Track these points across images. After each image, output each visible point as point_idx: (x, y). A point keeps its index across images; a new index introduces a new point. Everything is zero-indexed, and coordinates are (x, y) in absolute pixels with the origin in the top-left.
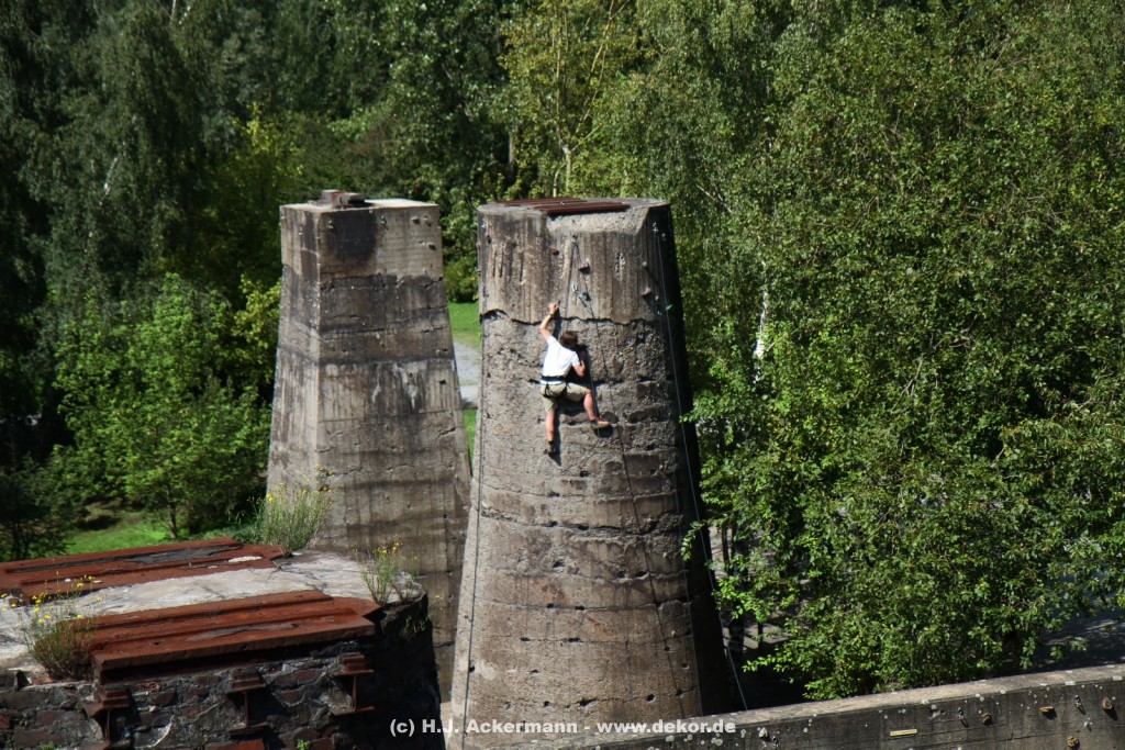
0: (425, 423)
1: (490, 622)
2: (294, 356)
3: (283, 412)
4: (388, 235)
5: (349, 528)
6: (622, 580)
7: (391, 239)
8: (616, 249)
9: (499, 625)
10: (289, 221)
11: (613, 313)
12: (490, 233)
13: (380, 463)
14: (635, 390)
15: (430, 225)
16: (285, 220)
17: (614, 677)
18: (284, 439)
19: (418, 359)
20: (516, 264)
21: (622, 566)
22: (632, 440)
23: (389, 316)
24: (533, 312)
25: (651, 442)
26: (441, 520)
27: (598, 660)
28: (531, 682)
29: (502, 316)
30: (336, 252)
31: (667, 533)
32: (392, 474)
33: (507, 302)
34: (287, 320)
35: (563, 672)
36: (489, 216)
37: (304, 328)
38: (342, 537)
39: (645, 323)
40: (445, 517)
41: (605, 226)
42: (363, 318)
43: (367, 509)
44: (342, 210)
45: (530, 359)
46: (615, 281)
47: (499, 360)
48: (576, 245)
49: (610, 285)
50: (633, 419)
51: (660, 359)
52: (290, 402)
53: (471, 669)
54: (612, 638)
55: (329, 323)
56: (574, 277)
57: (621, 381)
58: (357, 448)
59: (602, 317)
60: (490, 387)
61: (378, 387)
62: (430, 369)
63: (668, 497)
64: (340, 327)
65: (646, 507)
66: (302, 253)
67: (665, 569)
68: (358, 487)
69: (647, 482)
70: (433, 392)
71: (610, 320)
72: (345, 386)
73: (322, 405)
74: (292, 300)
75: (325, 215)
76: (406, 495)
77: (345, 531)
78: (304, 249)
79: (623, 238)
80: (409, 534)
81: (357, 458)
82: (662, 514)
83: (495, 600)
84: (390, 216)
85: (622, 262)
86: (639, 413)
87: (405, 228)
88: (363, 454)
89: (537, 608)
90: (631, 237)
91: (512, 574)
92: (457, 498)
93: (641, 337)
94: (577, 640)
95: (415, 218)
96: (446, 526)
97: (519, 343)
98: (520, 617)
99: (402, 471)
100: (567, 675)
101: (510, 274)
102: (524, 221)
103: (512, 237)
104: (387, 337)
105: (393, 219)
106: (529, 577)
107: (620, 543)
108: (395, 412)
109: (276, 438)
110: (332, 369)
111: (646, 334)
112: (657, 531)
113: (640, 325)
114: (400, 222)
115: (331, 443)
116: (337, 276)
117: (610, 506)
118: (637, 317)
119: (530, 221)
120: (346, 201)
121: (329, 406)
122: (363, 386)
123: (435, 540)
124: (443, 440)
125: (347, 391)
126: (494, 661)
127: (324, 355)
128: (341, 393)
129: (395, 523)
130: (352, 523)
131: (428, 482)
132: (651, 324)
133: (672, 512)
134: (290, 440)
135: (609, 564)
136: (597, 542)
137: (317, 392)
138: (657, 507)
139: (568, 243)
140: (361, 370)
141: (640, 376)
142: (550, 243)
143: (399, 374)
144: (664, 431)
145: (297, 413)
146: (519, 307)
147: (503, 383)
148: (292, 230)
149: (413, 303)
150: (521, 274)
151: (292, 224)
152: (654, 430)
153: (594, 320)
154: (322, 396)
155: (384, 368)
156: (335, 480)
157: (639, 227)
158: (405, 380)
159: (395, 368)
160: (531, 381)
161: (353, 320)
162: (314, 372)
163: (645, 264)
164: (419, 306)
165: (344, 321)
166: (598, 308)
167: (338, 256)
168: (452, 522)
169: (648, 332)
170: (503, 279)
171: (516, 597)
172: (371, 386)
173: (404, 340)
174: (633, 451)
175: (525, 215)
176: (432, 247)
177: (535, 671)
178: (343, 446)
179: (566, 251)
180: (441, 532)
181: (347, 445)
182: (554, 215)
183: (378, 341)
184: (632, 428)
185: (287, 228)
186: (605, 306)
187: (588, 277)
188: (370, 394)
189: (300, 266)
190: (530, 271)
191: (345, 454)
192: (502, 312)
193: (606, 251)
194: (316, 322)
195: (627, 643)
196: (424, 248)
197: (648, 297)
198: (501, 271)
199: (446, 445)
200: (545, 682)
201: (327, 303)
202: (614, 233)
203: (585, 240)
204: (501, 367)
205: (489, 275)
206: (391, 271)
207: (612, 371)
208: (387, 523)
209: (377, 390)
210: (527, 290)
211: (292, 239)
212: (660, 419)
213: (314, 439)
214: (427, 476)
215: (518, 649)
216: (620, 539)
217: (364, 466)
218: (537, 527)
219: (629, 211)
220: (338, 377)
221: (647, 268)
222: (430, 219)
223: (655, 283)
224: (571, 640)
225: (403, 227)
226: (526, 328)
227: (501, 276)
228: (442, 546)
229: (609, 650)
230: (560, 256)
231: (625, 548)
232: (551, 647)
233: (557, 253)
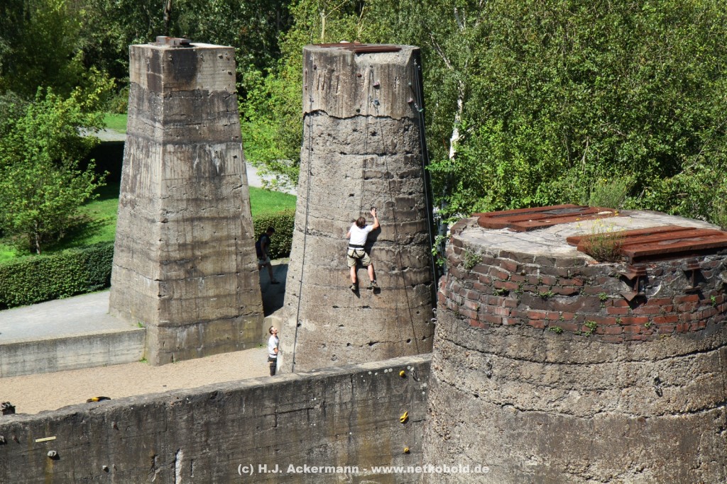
0: (225, 182)
1: (313, 297)
2: (140, 139)
3: (131, 174)
4: (204, 65)
5: (179, 245)
6: (394, 272)
7: (206, 68)
8: (394, 75)
9: (319, 300)
10: (137, 55)
11: (392, 113)
12: (316, 63)
13: (198, 206)
14: (403, 159)
15: (229, 59)
16: (134, 55)
17: (389, 329)
18: (132, 191)
19: (221, 142)
20: (334, 82)
21: (394, 263)
22: (401, 189)
23: (204, 116)
24: (344, 112)
25: (411, 190)
26: (233, 241)
27: (380, 319)
28: (339, 332)
29: (322, 113)
30: (173, 75)
31: (418, 244)
32: (205, 213)
33: (327, 105)
34: (134, 117)
35: (359, 326)
36: (315, 53)
37: (150, 122)
38: (175, 251)
39: (409, 119)
40: (235, 239)
41: (389, 60)
42: (189, 116)
43: (190, 234)
44: (177, 48)
45: (341, 140)
46: (393, 94)
47: (320, 141)
48: (372, 71)
49: (391, 96)
50: (402, 177)
51: (416, 141)
52: (137, 166)
53: (299, 325)
54: (388, 306)
55: (169, 119)
56: (371, 91)
57: (395, 154)
58: (185, 197)
59: (386, 115)
60: (313, 156)
61: (197, 159)
62: (228, 149)
63: (419, 223)
64: (175, 121)
65: (408, 229)
66: (148, 75)
67: (418, 265)
68: (185, 220)
69: (409, 214)
70: (229, 163)
71: (390, 117)
72: (178, 158)
73: (164, 170)
74: (138, 104)
75: (167, 51)
76: (213, 226)
77: (177, 247)
78: (150, 72)
79: (399, 68)
80: (215, 250)
81: (185, 202)
82: (416, 233)
83: (316, 284)
84: (206, 53)
85: (398, 82)
86: (405, 173)
87: (214, 61)
88: (188, 200)
89: (343, 288)
90: (403, 67)
91: (327, 268)
92: (243, 228)
93: (407, 127)
94: (367, 307)
95: (220, 55)
96: (236, 245)
97: (334, 130)
98: (332, 294)
99: (211, 211)
100: (361, 328)
101: (330, 88)
102: (340, 56)
103: (332, 66)
104: (203, 129)
105: (207, 55)
106: (338, 270)
107: (393, 250)
108: (207, 175)
109: (125, 190)
110: (170, 148)
111: (409, 126)
112: (413, 243)
113: (406, 120)
114: (211, 57)
115: (169, 193)
116: (173, 90)
117: (388, 228)
118: (405, 116)
119: (344, 56)
120: (178, 44)
121: (168, 170)
122: (189, 158)
123: (229, 253)
124: (235, 193)
125: (179, 161)
126: (315, 320)
127: (166, 138)
128: (175, 162)
129: (206, 243)
130: (181, 242)
131: (226, 218)
132: (413, 120)
133: (421, 232)
134: (137, 191)
135: (387, 263)
136: (380, 249)
137: (161, 162)
138: (412, 229)
139: (367, 70)
140: (187, 148)
141: (406, 151)
142: (356, 70)
143: (210, 151)
144: (418, 184)
145: (144, 174)
146: (335, 108)
147: (323, 154)
148: (140, 60)
149: (218, 108)
150: (337, 89)
151: (139, 57)
152: (413, 183)
153: (381, 117)
154: (164, 164)
155: (201, 147)
156: (171, 216)
157: (407, 61)
158: (213, 155)
159: (208, 147)
160: (341, 153)
161: (183, 117)
162: (160, 149)
163: (410, 84)
164: (222, 109)
165: (177, 118)
166: (383, 110)
167: (174, 78)
168: (239, 242)
169: (411, 125)
170: (324, 91)
171: (330, 282)
172: (193, 158)
173: (213, 131)
174: (401, 196)
175: (341, 53)
176: (230, 73)
177: (342, 326)
178: (177, 195)
179: (366, 75)
180: (233, 248)
181: (178, 194)
182: (359, 53)
183: (197, 130)
184: (401, 182)
185: (135, 59)
186: (387, 109)
187: (378, 91)
188: (192, 163)
189: (146, 83)
190: (343, 87)
191: (178, 200)
192: (323, 111)
193: (389, 76)
194: (161, 118)
195: (396, 309)
196: (225, 74)
197: (411, 104)
198: (323, 86)
199: (236, 196)
200: (347, 332)
201: (168, 107)
202: (394, 65)
203: (377, 69)
204: (321, 144)
205: (314, 88)
206: (205, 88)
207: (391, 148)
208: (202, 243)
209: (197, 160)
210: (341, 98)
211: (140, 66)
212: (416, 177)
213: (159, 191)
214: (225, 214)
215: (331, 312)
216: (393, 248)
217: (189, 207)
218: (344, 241)
219: (401, 52)
220: (173, 153)
221: (411, 86)
222: (229, 55)
223: (415, 96)
224: (364, 307)
225: (213, 60)
226: (339, 121)
227: (323, 89)
228: (234, 257)
229: (386, 313)
230: (362, 78)
231: (396, 253)
232: (352, 311)
233: (360, 76)
